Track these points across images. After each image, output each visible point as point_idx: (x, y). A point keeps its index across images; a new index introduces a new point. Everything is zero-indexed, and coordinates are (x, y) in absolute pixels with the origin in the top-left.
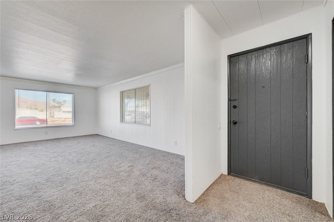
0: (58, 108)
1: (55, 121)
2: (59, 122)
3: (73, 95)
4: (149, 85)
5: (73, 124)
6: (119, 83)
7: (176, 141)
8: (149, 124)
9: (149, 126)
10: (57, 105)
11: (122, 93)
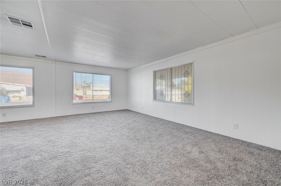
0: (88, 88)
1: (88, 97)
2: (89, 98)
3: (111, 76)
4: (192, 63)
5: (111, 101)
6: (151, 64)
7: (238, 124)
8: (193, 103)
9: (193, 105)
10: (86, 86)
11: (155, 72)
